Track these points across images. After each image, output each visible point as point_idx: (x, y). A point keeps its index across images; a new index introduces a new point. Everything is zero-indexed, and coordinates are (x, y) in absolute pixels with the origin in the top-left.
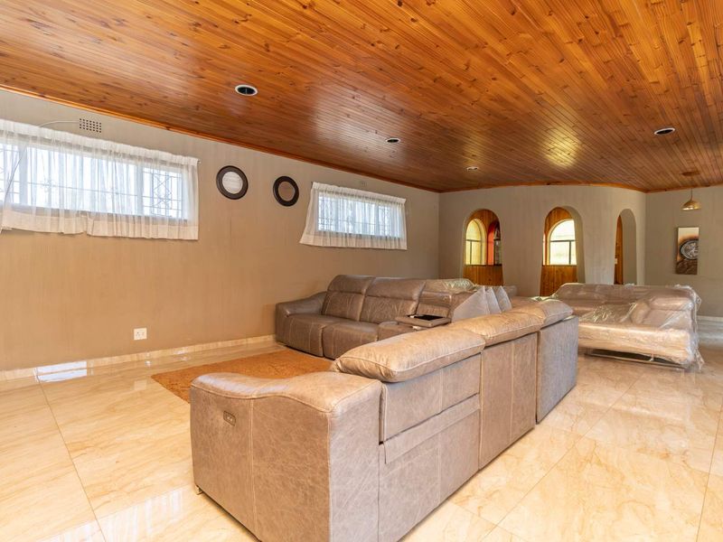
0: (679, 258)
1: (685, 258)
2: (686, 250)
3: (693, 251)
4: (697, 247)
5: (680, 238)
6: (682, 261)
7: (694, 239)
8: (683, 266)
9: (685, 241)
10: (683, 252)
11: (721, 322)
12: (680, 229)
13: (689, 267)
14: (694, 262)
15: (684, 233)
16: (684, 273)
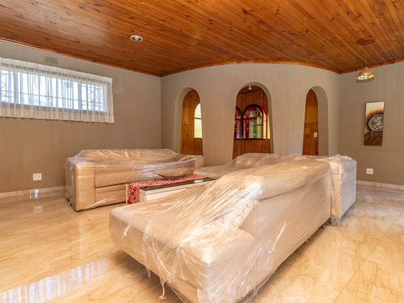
0: (366, 131)
1: (371, 130)
2: (373, 123)
3: (379, 124)
4: (382, 121)
5: (368, 113)
6: (369, 133)
7: (380, 113)
8: (370, 138)
9: (372, 115)
10: (370, 126)
11: (402, 191)
12: (367, 104)
13: (375, 139)
14: (380, 134)
15: (372, 107)
16: (370, 144)
